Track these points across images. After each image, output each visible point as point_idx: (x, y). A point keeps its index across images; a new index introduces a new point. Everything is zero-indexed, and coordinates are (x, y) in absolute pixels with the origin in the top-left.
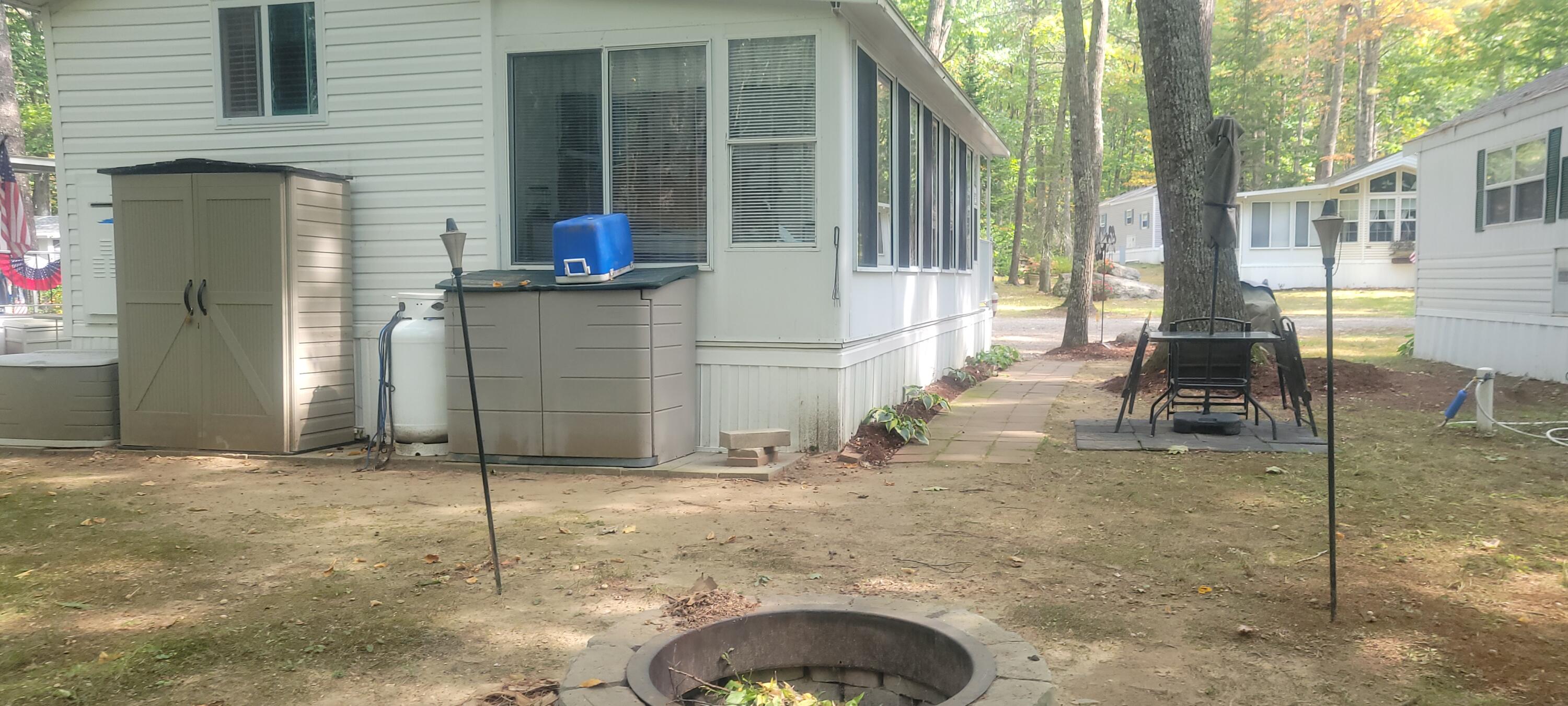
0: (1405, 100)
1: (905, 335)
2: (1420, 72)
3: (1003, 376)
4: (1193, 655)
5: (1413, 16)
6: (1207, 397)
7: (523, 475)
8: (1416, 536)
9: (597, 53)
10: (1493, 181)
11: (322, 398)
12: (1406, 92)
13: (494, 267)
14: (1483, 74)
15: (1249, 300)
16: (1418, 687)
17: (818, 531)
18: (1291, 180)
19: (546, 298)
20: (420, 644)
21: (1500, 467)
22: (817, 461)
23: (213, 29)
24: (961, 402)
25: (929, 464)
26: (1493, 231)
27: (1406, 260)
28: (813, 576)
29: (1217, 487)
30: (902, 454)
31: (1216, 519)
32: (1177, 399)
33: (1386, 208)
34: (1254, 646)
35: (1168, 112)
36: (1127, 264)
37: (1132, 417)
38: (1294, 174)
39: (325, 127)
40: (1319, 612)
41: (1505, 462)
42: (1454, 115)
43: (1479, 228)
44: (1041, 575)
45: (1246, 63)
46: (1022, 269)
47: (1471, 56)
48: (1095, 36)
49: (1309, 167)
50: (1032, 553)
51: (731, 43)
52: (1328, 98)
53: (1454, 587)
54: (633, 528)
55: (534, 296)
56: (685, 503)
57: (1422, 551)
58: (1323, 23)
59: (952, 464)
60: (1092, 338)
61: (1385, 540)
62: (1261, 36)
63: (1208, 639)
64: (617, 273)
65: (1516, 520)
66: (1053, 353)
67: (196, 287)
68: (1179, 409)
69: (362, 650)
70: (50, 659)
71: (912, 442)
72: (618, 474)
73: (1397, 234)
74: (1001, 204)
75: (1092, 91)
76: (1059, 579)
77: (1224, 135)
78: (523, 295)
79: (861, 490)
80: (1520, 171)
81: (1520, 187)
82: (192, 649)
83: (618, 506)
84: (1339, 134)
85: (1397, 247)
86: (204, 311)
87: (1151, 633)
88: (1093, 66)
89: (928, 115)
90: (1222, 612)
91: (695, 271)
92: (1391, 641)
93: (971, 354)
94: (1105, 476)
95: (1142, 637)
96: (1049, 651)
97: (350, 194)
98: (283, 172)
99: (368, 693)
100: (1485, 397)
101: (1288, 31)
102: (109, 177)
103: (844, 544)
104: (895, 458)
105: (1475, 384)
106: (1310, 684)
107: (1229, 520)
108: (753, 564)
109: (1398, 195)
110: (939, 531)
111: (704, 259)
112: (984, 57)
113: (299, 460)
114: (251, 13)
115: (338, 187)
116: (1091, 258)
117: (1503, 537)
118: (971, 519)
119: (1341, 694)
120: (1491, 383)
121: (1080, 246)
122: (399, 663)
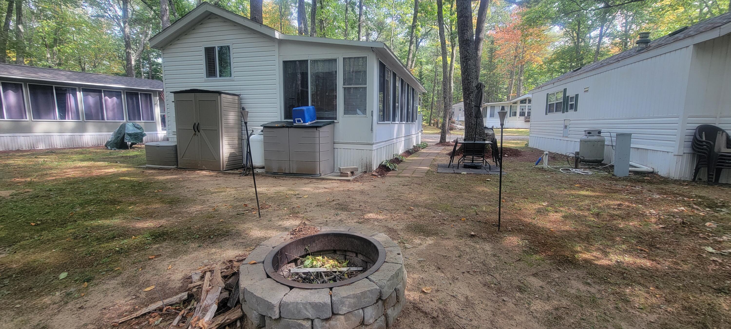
0: (530, 80)
1: (395, 140)
2: (533, 74)
3: (422, 151)
4: (456, 242)
5: (532, 59)
6: (473, 158)
7: (284, 178)
8: (525, 202)
9: (307, 61)
10: (550, 102)
11: (231, 155)
12: (530, 79)
13: (279, 120)
14: (548, 75)
15: (486, 132)
16: (521, 254)
17: (359, 197)
18: (501, 100)
19: (291, 129)
20: (228, 235)
21: (548, 180)
22: (366, 175)
23: (203, 53)
24: (410, 158)
25: (396, 176)
26: (550, 115)
27: (529, 121)
28: (352, 213)
29: (473, 185)
30: (390, 174)
31: (470, 195)
32: (465, 159)
33: (524, 108)
34: (475, 239)
35: (467, 81)
36: (459, 121)
37: (453, 163)
38: (501, 99)
39: (233, 81)
40: (495, 227)
41: (550, 178)
42: (541, 84)
43: (546, 114)
44: (418, 213)
45: (491, 70)
46: (432, 122)
47: (546, 70)
48: (452, 62)
49: (506, 97)
50: (417, 206)
51: (344, 58)
52: (511, 80)
53: (534, 219)
54: (307, 196)
55: (287, 129)
56: (325, 188)
57: (526, 206)
58: (510, 60)
59: (402, 177)
60: (447, 140)
61: (516, 203)
62: (495, 63)
63: (462, 236)
64: (311, 123)
65: (552, 196)
66: (437, 144)
67: (197, 124)
68: (466, 161)
69: (210, 237)
70: (122, 236)
71: (393, 170)
72: (310, 179)
73: (526, 115)
74: (428, 105)
75: (450, 76)
76: (423, 215)
77: (480, 87)
78: (284, 129)
79: (376, 185)
80: (557, 100)
81: (557, 103)
82: (160, 235)
83: (305, 189)
84: (513, 89)
85: (526, 118)
86: (199, 132)
87: (446, 234)
88: (451, 70)
89: (402, 81)
90: (467, 227)
91: (333, 122)
92: (515, 237)
93: (415, 145)
94: (443, 181)
95: (443, 235)
96: (414, 240)
97: (240, 99)
98: (219, 93)
99: (206, 252)
100: (546, 159)
101: (502, 62)
102: (173, 94)
103: (365, 202)
104: (388, 175)
105: (543, 156)
106: (489, 253)
107: (474, 196)
108: (337, 209)
109: (527, 105)
110: (393, 198)
111: (336, 119)
112: (425, 67)
113: (225, 173)
114: (213, 49)
115: (236, 98)
116: (448, 120)
117: (548, 202)
118: (403, 195)
119: (498, 257)
120: (547, 156)
121: (445, 117)
122: (220, 242)
